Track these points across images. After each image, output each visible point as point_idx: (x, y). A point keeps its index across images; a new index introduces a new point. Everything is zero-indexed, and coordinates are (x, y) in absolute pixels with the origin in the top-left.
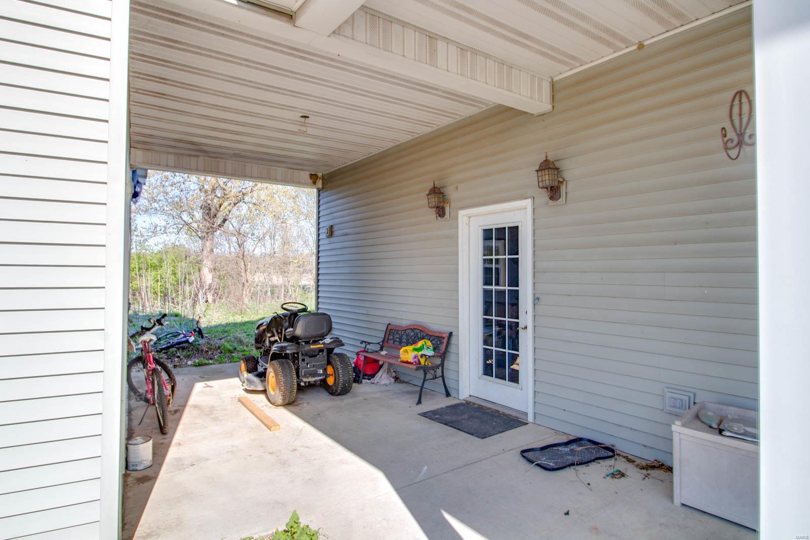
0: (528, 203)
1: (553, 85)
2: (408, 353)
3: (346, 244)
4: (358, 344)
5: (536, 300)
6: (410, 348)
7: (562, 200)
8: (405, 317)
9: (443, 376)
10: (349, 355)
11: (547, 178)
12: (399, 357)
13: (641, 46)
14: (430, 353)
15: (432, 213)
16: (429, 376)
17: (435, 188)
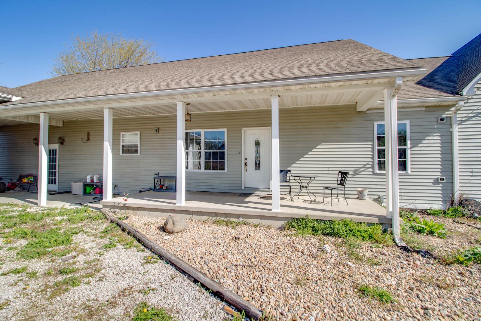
0: (58, 145)
1: (63, 121)
2: (25, 180)
3: (5, 151)
4: (9, 180)
5: (59, 165)
6: (26, 179)
7: (64, 145)
8: (26, 172)
9: (36, 185)
10: (5, 182)
11: (60, 141)
12: (22, 181)
13: (77, 120)
14: (33, 180)
15: (34, 145)
16: (31, 185)
17: (35, 138)
